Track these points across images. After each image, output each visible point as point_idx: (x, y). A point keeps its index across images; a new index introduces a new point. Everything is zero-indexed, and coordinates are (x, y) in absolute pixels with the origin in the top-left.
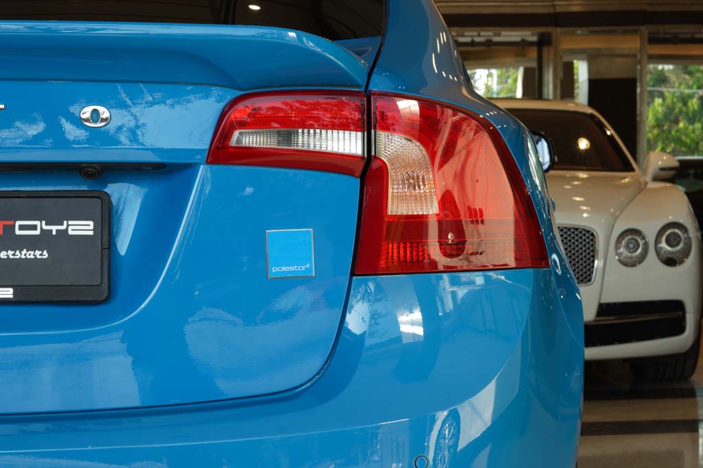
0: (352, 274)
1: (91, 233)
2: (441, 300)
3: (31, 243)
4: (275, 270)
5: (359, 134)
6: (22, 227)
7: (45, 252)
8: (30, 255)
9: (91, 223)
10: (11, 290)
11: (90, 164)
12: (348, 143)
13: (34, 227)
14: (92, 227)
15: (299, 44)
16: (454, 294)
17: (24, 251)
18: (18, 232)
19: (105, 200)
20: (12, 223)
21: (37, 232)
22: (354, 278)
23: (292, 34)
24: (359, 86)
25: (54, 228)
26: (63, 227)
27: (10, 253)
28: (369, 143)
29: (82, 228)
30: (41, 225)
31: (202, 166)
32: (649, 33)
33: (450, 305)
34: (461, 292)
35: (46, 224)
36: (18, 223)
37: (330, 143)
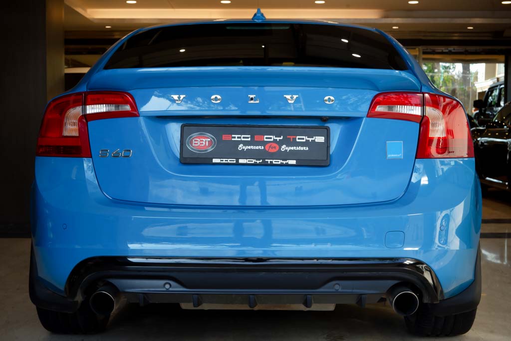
0: (416, 158)
1: (323, 141)
2: (437, 171)
3: (302, 144)
4: (390, 156)
5: (420, 108)
6: (299, 139)
7: (307, 148)
8: (302, 148)
9: (323, 138)
10: (295, 161)
11: (325, 117)
12: (417, 111)
13: (303, 139)
14: (324, 139)
15: (399, 75)
16: (442, 169)
17: (300, 147)
18: (298, 140)
19: (328, 129)
20: (295, 137)
21: (304, 141)
22: (416, 160)
23: (397, 71)
24: (418, 90)
25: (310, 139)
26: (313, 139)
27: (295, 148)
28: (423, 111)
29: (320, 139)
30: (306, 138)
31: (364, 118)
32: (423, 50)
33: (441, 173)
34: (446, 168)
35: (308, 138)
36: (298, 137)
37: (406, 110)
